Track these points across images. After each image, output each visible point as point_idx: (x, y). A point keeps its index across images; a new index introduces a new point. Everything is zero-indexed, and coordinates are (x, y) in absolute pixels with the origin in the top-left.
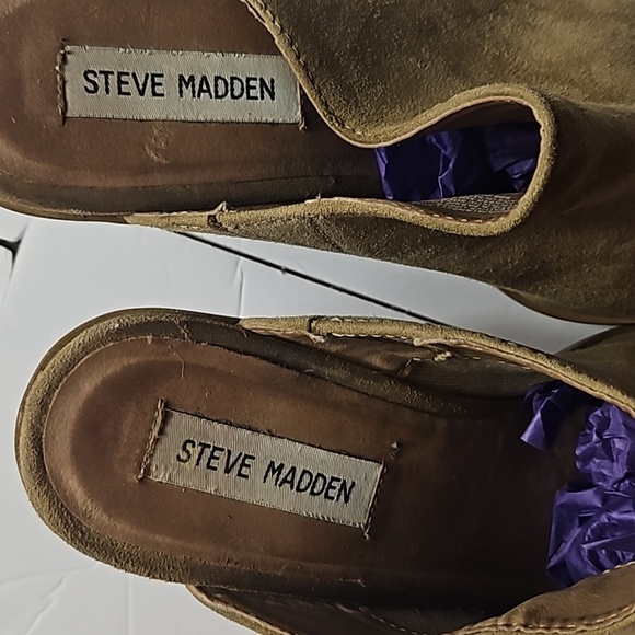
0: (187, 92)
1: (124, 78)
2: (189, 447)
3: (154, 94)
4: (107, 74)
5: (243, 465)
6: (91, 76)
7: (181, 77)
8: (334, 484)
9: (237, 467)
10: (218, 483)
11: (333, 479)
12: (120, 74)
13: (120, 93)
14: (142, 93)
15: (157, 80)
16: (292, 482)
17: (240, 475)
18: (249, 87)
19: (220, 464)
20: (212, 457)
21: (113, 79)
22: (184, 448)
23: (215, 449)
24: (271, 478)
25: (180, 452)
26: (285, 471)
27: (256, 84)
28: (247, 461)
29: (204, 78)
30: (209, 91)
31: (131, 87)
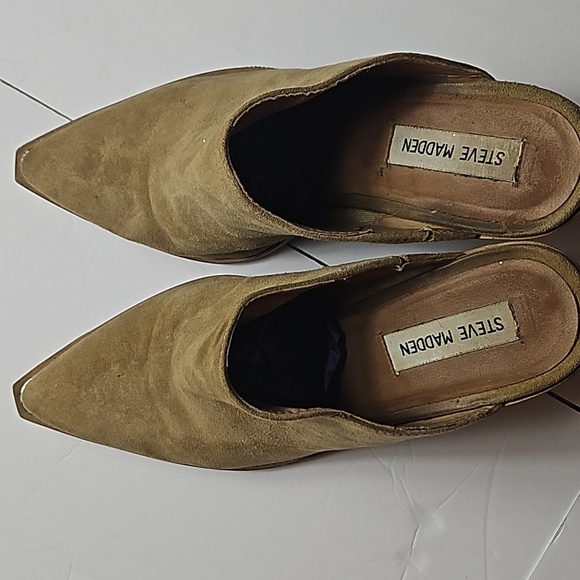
0: (447, 334)
1: (482, 331)
2: (498, 162)
3: (463, 328)
4: (492, 331)
5: (466, 154)
6: (500, 327)
7: (452, 341)
8: (414, 149)
9: (470, 153)
10: (480, 143)
11: (415, 151)
12: (485, 333)
13: (482, 323)
14: (470, 326)
15: (464, 336)
16: (438, 147)
17: (468, 148)
18: (415, 347)
19: (480, 153)
20: (484, 157)
21: (488, 329)
22: (501, 161)
23: (483, 162)
24: (449, 148)
25: (502, 158)
26: (442, 153)
27: (411, 350)
28: (464, 157)
29: (439, 344)
30: (435, 338)
31: (477, 327)
